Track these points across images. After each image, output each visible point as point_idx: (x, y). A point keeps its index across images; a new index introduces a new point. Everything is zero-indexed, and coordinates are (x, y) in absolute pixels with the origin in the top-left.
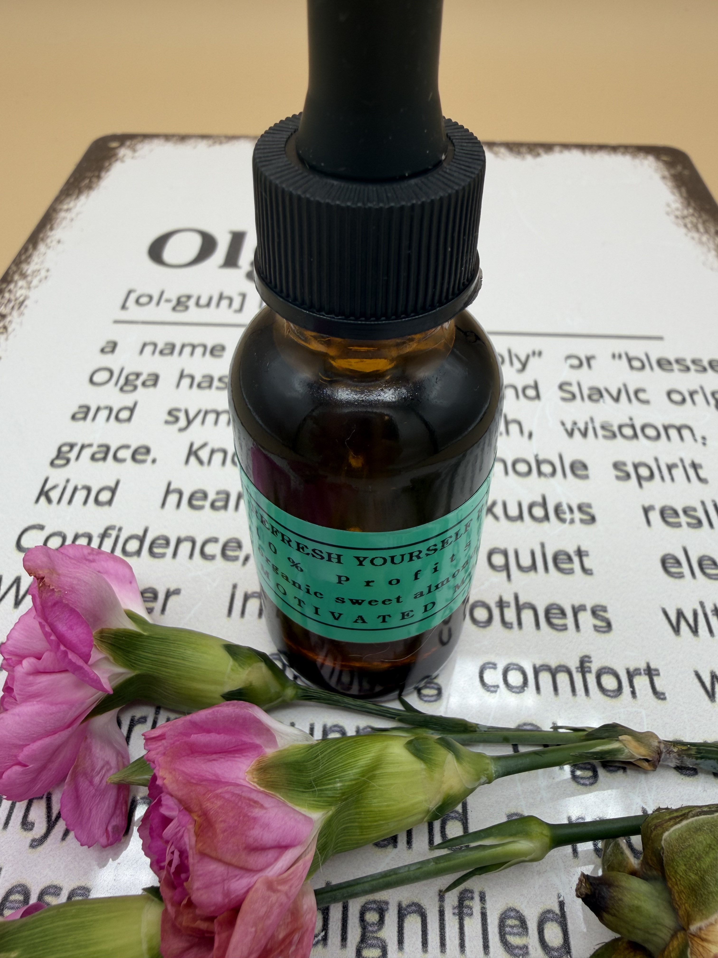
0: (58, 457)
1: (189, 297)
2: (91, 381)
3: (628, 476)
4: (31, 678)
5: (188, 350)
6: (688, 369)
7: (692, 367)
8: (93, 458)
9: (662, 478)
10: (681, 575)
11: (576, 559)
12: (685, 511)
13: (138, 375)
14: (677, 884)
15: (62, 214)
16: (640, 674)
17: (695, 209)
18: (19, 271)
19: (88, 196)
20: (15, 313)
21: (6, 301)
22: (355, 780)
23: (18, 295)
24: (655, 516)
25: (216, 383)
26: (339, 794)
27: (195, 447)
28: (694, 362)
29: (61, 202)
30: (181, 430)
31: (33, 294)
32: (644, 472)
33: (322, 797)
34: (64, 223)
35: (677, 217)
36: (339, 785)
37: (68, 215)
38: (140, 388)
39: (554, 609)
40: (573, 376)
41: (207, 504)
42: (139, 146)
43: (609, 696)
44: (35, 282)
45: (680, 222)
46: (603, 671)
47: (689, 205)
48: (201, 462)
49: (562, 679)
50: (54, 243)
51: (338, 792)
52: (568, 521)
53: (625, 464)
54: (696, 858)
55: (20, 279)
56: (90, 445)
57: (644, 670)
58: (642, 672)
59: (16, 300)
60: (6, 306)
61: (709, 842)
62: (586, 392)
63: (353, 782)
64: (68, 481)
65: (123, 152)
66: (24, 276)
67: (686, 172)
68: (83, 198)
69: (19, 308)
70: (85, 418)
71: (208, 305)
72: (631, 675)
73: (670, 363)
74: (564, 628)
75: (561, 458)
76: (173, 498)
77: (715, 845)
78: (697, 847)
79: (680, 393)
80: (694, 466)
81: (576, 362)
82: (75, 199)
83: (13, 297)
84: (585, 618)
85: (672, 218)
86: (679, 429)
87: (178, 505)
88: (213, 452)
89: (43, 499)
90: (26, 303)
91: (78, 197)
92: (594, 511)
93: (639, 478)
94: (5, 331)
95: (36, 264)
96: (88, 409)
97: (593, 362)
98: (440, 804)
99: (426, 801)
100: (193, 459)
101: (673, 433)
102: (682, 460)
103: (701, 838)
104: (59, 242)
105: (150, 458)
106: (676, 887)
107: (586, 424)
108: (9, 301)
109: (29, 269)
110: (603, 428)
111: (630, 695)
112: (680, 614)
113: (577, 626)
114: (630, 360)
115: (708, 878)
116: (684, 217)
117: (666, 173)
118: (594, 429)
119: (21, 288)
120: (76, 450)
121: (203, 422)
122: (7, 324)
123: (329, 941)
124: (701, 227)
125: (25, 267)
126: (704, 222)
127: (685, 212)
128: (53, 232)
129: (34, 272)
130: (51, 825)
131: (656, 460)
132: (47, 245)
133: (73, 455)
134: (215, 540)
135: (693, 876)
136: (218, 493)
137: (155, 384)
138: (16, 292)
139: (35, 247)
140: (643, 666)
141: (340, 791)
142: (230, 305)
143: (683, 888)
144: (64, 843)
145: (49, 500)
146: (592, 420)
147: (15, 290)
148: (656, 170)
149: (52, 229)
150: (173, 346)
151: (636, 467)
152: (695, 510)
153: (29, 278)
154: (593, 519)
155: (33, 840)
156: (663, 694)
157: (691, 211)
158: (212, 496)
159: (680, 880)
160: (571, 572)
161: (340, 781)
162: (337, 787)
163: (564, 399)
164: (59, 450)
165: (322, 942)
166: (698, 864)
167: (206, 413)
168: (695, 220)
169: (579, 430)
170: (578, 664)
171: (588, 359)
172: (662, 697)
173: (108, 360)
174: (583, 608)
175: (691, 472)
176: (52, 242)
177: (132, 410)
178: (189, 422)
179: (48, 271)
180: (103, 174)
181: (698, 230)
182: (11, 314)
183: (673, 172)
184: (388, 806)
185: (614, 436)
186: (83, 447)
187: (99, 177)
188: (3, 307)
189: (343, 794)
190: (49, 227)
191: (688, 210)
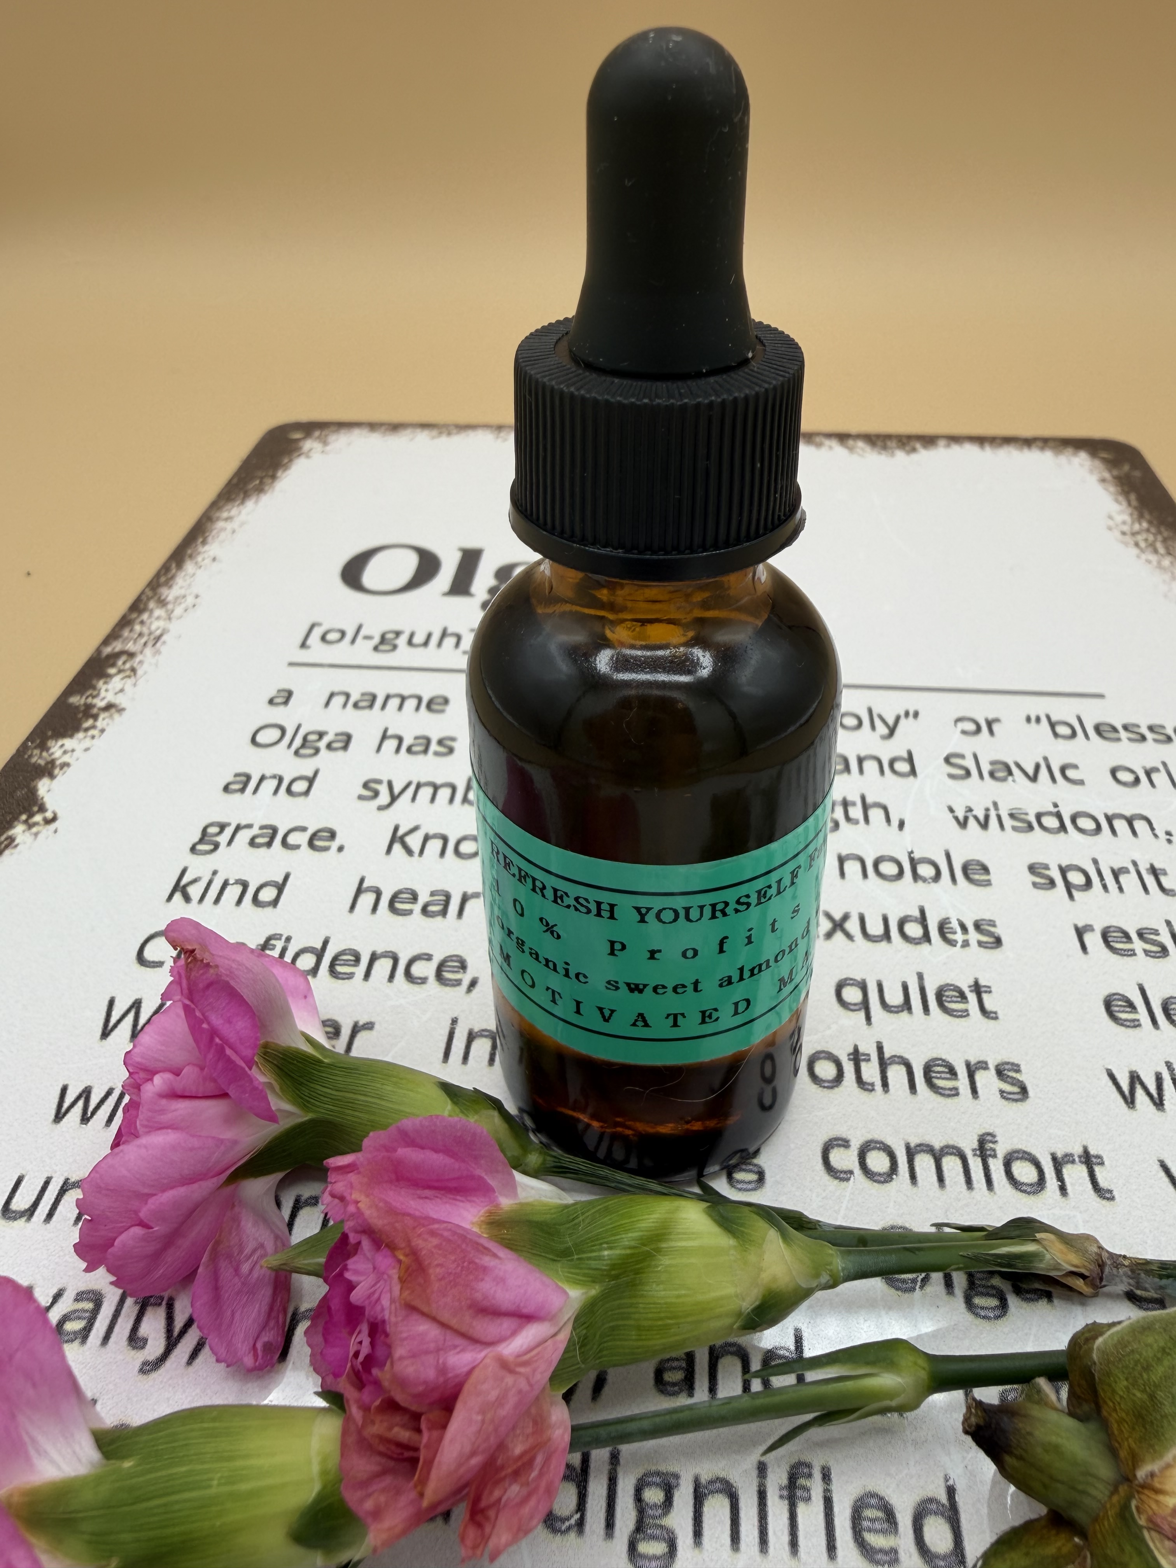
0: (201, 841)
1: (398, 634)
2: (253, 741)
3: (1052, 883)
4: (164, 1102)
5: (394, 703)
6: (1143, 738)
7: (1149, 735)
8: (252, 843)
9: (1105, 887)
10: (1137, 1023)
11: (972, 997)
12: (1140, 935)
13: (321, 735)
14: (1115, 1410)
15: (220, 524)
16: (1073, 1162)
17: (1150, 522)
18: (156, 598)
19: (257, 502)
20: (148, 651)
21: (136, 636)
22: (630, 1248)
23: (153, 627)
24: (1093, 940)
25: (434, 747)
26: (607, 1265)
27: (400, 832)
28: (1151, 728)
29: (219, 509)
30: (381, 808)
31: (174, 627)
32: (1076, 878)
33: (581, 1269)
34: (223, 535)
35: (1124, 533)
36: (606, 1253)
37: (229, 526)
38: (324, 752)
39: (938, 1065)
40: (967, 746)
41: (417, 908)
42: (332, 438)
43: (1024, 1192)
44: (178, 611)
45: (1128, 539)
46: (1016, 1155)
47: (1141, 516)
48: (409, 852)
49: (951, 1165)
50: (207, 561)
51: (605, 1263)
52: (959, 944)
53: (1047, 867)
54: (1143, 1368)
55: (157, 607)
56: (250, 826)
57: (1080, 1157)
58: (1077, 1159)
59: (150, 634)
60: (135, 641)
61: (1162, 1344)
62: (986, 768)
63: (628, 1251)
64: (215, 873)
65: (308, 444)
66: (162, 603)
67: (1137, 474)
68: (250, 504)
69: (154, 645)
70: (242, 790)
71: (426, 644)
72: (1058, 1163)
73: (1115, 730)
74: (954, 1093)
75: (948, 856)
76: (367, 899)
77: (1170, 1349)
78: (1144, 1353)
79: (1132, 771)
80: (1154, 872)
81: (971, 727)
82: (239, 505)
83: (145, 630)
84: (987, 1080)
85: (1117, 534)
86: (1130, 821)
87: (375, 909)
88: (427, 838)
89: (178, 896)
90: (164, 638)
91: (243, 502)
92: (998, 931)
93: (1068, 886)
94: (132, 674)
95: (181, 588)
96: (248, 778)
97: (995, 727)
98: (757, 1303)
99: (737, 1296)
100: (397, 847)
101: (1121, 826)
102: (1135, 864)
103: (1150, 1340)
104: (214, 559)
105: (335, 845)
106: (1114, 1415)
107: (987, 810)
108: (141, 635)
109: (170, 594)
110: (1012, 816)
111: (1058, 1192)
112: (1135, 1079)
113: (974, 1091)
114: (1052, 725)
115: (1160, 1394)
116: (1134, 534)
117: (1107, 475)
118: (999, 818)
119: (158, 618)
120: (228, 832)
121: (414, 799)
122: (135, 665)
123: (587, 1528)
124: (1160, 546)
125: (164, 592)
126: (1165, 540)
127: (1137, 527)
128: (207, 548)
129: (177, 598)
130: (171, 1344)
131: (1095, 862)
132: (196, 563)
133: (223, 839)
134: (428, 957)
135: (1138, 1394)
136: (433, 894)
137: (345, 748)
138: (151, 623)
139: (180, 565)
140: (1077, 1150)
141: (609, 1262)
142: (457, 645)
143: (1124, 1415)
144: (191, 1368)
145: (187, 898)
146: (995, 804)
147: (149, 621)
148: (1091, 471)
149: (204, 543)
150: (374, 697)
151: (1063, 871)
152: (1156, 932)
153: (170, 607)
154: (998, 942)
155: (145, 1363)
156: (1110, 1191)
157: (1145, 525)
158: (423, 898)
159: (1119, 1404)
160: (965, 1014)
161: (610, 1248)
162: (604, 1256)
163: (952, 776)
164: (204, 831)
165: (576, 1529)
166: (1145, 1376)
167: (419, 786)
168: (1151, 538)
169: (976, 818)
170: (975, 1145)
171: (989, 724)
172: (1108, 1195)
173: (279, 715)
174: (983, 1065)
175: (1150, 880)
176: (203, 560)
177: (311, 781)
178: (394, 798)
179: (197, 597)
180: (279, 473)
181: (1156, 551)
182: (141, 652)
183: (1115, 473)
184: (678, 1296)
185: (1030, 828)
186: (238, 828)
187: (274, 477)
188: (131, 642)
189: (613, 1267)
190: (201, 540)
191: (1140, 524)
